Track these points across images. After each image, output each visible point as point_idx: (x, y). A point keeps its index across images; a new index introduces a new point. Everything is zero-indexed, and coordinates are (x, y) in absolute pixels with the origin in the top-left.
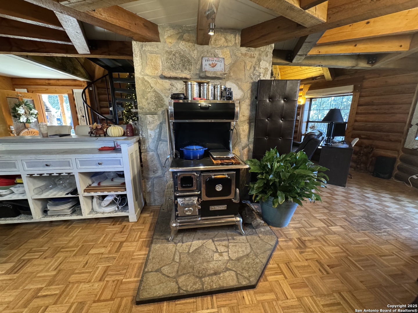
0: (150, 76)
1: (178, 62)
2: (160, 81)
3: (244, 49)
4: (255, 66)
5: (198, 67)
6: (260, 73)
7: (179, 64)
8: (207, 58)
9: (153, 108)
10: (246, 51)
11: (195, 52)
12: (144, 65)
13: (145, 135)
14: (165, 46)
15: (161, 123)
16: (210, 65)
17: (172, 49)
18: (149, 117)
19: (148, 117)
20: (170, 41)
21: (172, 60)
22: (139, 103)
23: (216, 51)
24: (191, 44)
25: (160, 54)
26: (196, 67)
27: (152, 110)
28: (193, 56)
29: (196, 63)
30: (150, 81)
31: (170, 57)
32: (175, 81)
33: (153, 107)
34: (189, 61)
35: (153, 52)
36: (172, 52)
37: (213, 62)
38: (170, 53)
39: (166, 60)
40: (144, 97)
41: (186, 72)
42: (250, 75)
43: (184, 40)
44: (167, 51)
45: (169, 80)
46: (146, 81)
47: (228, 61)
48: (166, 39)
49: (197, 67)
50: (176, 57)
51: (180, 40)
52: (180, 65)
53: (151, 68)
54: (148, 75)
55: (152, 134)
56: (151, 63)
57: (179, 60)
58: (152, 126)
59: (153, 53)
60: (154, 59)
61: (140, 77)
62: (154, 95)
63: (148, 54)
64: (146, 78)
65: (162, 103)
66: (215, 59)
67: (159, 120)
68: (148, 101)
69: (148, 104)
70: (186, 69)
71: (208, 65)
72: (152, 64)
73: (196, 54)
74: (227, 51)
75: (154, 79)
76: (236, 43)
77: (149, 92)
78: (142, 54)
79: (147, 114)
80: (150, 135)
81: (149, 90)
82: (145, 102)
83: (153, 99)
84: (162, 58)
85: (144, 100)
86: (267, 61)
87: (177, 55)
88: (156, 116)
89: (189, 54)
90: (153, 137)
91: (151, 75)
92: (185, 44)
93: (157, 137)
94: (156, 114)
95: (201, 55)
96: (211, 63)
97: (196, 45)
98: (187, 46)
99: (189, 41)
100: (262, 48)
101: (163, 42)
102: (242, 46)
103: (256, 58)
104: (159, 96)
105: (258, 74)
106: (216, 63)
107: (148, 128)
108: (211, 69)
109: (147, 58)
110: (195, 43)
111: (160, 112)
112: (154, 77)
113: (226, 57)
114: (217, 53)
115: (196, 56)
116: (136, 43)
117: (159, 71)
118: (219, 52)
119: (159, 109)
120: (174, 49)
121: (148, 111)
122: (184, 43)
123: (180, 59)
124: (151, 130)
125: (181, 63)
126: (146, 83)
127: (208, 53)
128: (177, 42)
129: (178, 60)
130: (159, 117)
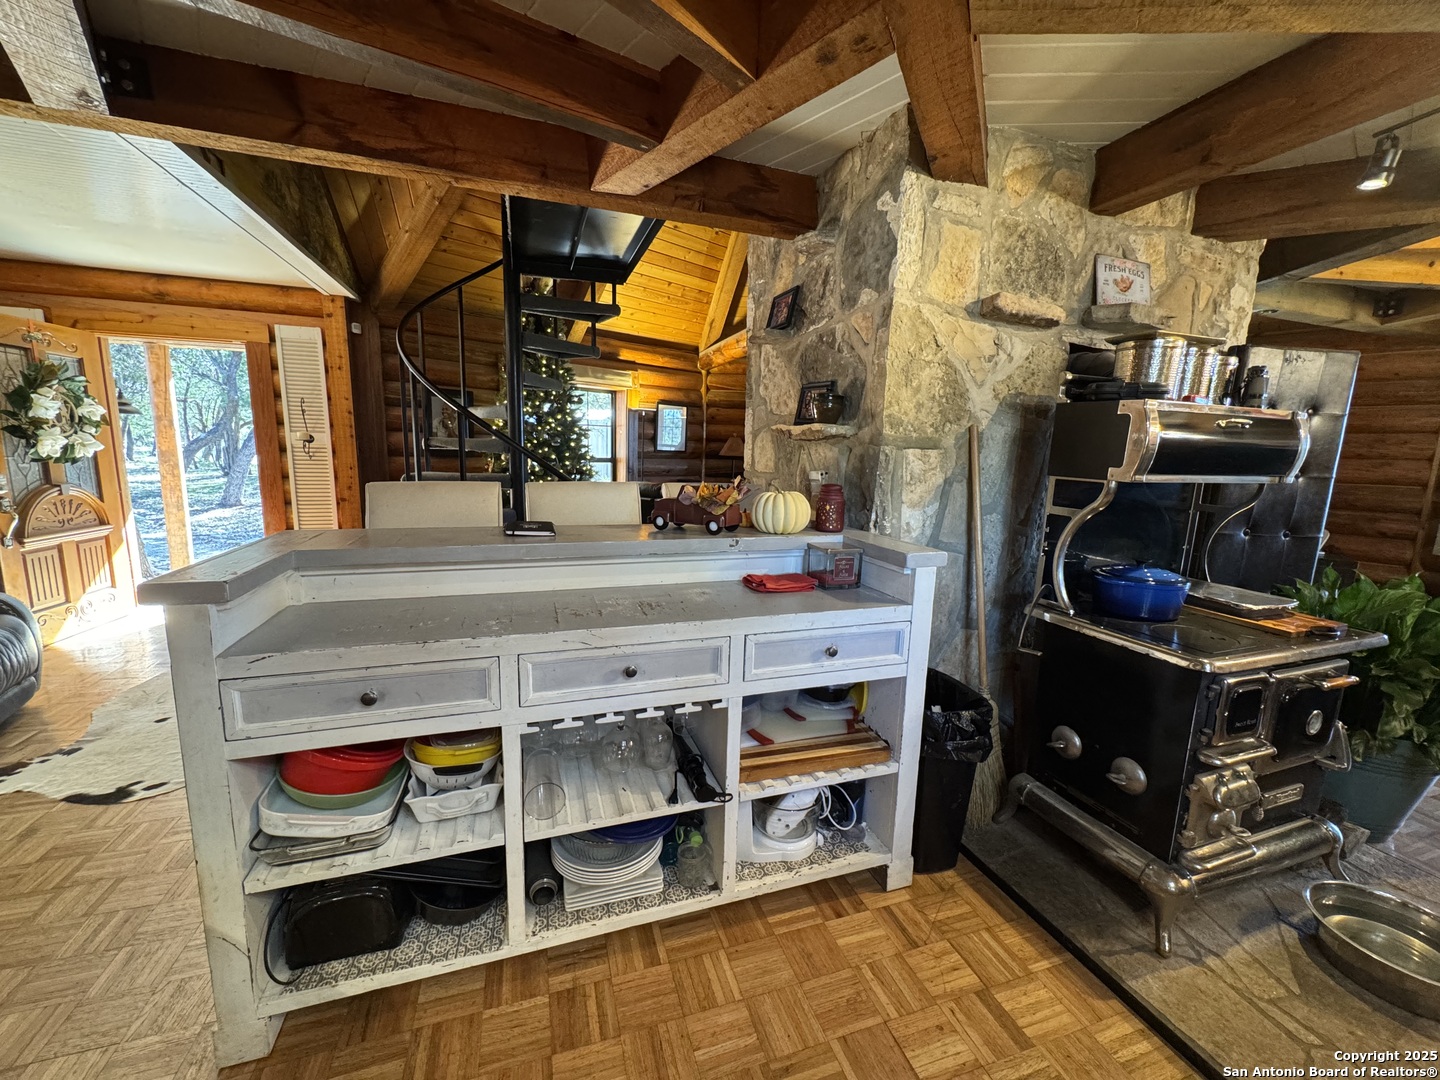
0: (939, 305)
1: (1026, 264)
2: (968, 325)
3: (1198, 241)
4: (1219, 299)
5: (1081, 284)
6: (1228, 323)
7: (1028, 272)
8: (1108, 261)
9: (932, 426)
10: (1204, 248)
11: (1081, 235)
12: (929, 259)
13: (892, 526)
14: (1001, 202)
15: (948, 482)
16: (1116, 282)
17: (1018, 215)
18: (915, 455)
19: (911, 458)
20: (1018, 187)
21: (1013, 255)
22: (890, 403)
23: (1132, 238)
24: (1071, 207)
25: (981, 228)
26: (1072, 287)
27: (926, 433)
28: (1071, 247)
29: (1075, 275)
30: (935, 321)
31: (1007, 244)
32: (1010, 330)
33: (931, 419)
34: (1057, 264)
35: (960, 218)
36: (1017, 225)
37: (1125, 275)
38: (1009, 228)
39: (997, 252)
40: (908, 382)
41: (1045, 299)
42: (1203, 324)
43: (1054, 190)
44: (1004, 220)
45: (994, 325)
46: (926, 323)
47: (1160, 276)
48: (1009, 177)
49: (1076, 288)
50: (1025, 245)
51: (1044, 189)
52: (1033, 274)
53: (948, 277)
54: (931, 301)
55: (912, 522)
56: (950, 258)
57: (1033, 257)
58: (919, 490)
59: (962, 223)
60: (961, 245)
61: (908, 303)
62: (940, 376)
63: (947, 225)
64: (927, 310)
65: (961, 408)
66: (1129, 264)
67: (942, 467)
68: (919, 396)
69: (919, 406)
70: (1045, 289)
71: (1111, 282)
72: (955, 261)
73: (1081, 243)
74: (1160, 241)
75: (950, 318)
76: (1184, 221)
77: (929, 362)
78: (929, 224)
79: (909, 444)
80: (908, 524)
81: (930, 357)
82: (910, 401)
83: (938, 390)
84: (986, 244)
85: (906, 393)
86: (1246, 287)
87: (1030, 239)
88: (933, 453)
89: (1062, 239)
90: (914, 535)
91: (941, 300)
92: (1058, 204)
93: (928, 532)
94: (935, 447)
95: (1092, 247)
96: (1118, 275)
97: (1087, 213)
98: (1063, 213)
99: (1066, 195)
100: (1239, 246)
101: (994, 188)
102: (1194, 232)
103: (1224, 272)
104: (956, 381)
105: (1223, 325)
106: (1132, 277)
107: (904, 498)
108: (1118, 296)
109: (943, 239)
110: (1082, 205)
111: (949, 441)
112: (949, 309)
113: (1155, 262)
114: (1134, 245)
115: (1079, 250)
116: (918, 178)
117: (969, 289)
118: (1138, 242)
119: (946, 429)
120: (1023, 218)
121: (914, 435)
122: (1053, 200)
123: (1037, 254)
124: (913, 506)
125: (1033, 268)
126: (923, 329)
127: (1110, 241)
128: (1036, 194)
129: (1029, 256)
130: (945, 456)
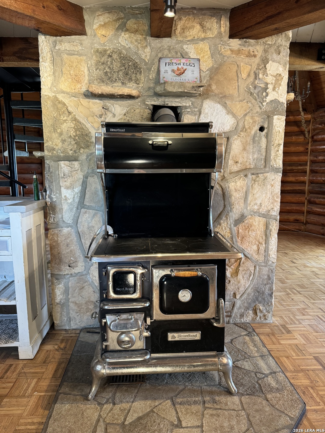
0: (68, 93)
1: (116, 68)
2: (85, 102)
3: (236, 43)
4: (257, 72)
5: (153, 75)
6: (267, 84)
7: (118, 72)
8: (168, 61)
9: (71, 150)
10: (240, 45)
11: (148, 50)
12: (56, 74)
13: (57, 197)
14: (95, 41)
15: (86, 177)
16: (173, 71)
17: (106, 46)
18: (64, 164)
19: (63, 165)
20: (104, 32)
21: (107, 65)
22: (47, 140)
23: (185, 47)
24: (139, 37)
25: (86, 55)
26: (148, 76)
27: (68, 153)
28: (143, 57)
29: (150, 70)
30: (66, 101)
31: (102, 60)
32: (112, 101)
33: (70, 147)
34: (136, 67)
35: (73, 52)
36: (105, 51)
37: (180, 67)
38: (102, 53)
39: (96, 65)
40: (55, 130)
41: (132, 84)
42: (248, 87)
43: (127, 30)
44: (98, 49)
45: (101, 100)
46: (60, 102)
47: (207, 64)
48: (97, 29)
49: (151, 77)
50: (113, 59)
51: (120, 31)
52: (121, 73)
53: (70, 80)
54: (63, 92)
55: (68, 196)
56: (69, 71)
57: (119, 65)
58: (69, 181)
59: (74, 54)
60: (75, 64)
61: (50, 95)
62: (73, 126)
63: (65, 56)
64: (60, 97)
65: (87, 141)
66: (183, 61)
67: (81, 170)
68: (63, 136)
69: (63, 141)
70: (130, 79)
71: (170, 72)
72: (72, 72)
73: (148, 54)
74: (205, 46)
75: (75, 99)
76: (220, 33)
77: (66, 120)
78: (55, 57)
79: (59, 159)
80: (65, 196)
81: (65, 118)
82: (58, 139)
83: (72, 133)
84: (89, 62)
85: (55, 135)
86: (279, 63)
87: (115, 56)
88: (76, 164)
89: (136, 53)
90: (69, 201)
91: (69, 91)
92: (130, 37)
93: (77, 200)
94: (76, 160)
95: (157, 55)
96: (175, 67)
97: (149, 39)
98: (133, 41)
99: (136, 31)
100: (270, 40)
101: (91, 35)
102: (231, 36)
103: (258, 57)
104: (83, 128)
105: (263, 86)
106: (185, 67)
107: (61, 184)
108: (175, 78)
109: (63, 63)
110: (147, 35)
111: (83, 157)
112: (73, 95)
113: (204, 56)
114: (186, 50)
115: (148, 57)
116: (45, 38)
117: (84, 84)
118: (191, 50)
119: (81, 152)
120: (109, 47)
121: (62, 155)
122: (127, 35)
123: (121, 62)
124: (67, 188)
125: (121, 70)
126: (60, 106)
127: (169, 50)
128: (115, 35)
129: (116, 66)
130: (81, 164)
